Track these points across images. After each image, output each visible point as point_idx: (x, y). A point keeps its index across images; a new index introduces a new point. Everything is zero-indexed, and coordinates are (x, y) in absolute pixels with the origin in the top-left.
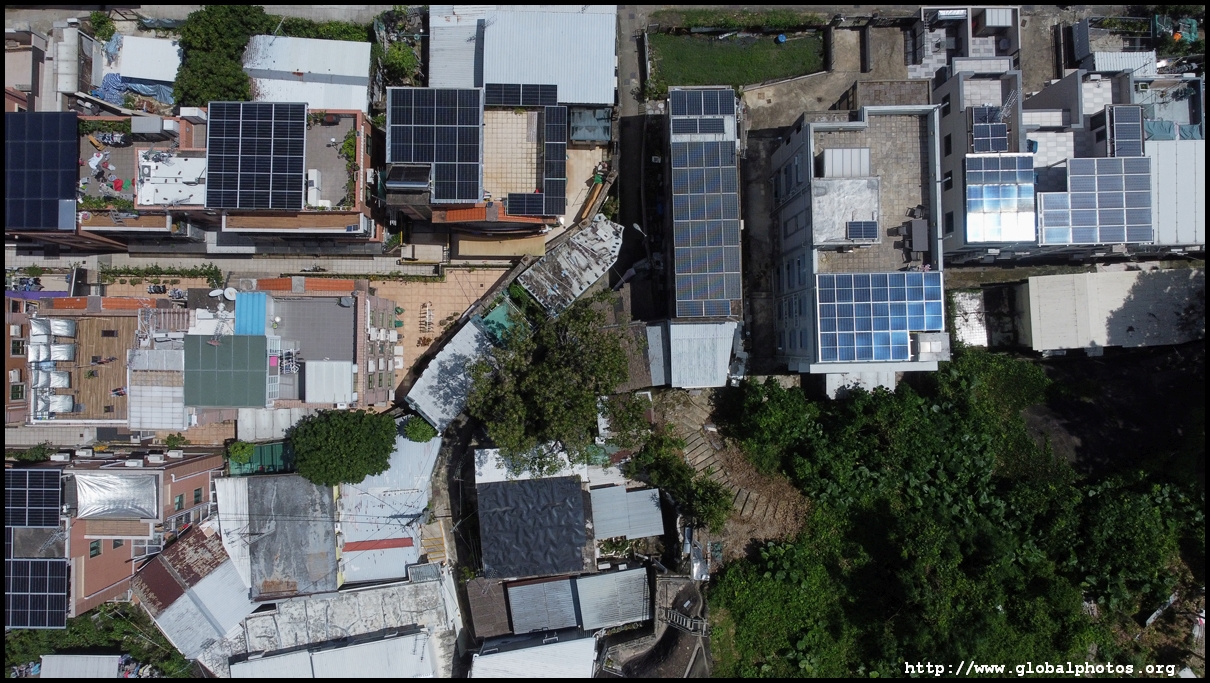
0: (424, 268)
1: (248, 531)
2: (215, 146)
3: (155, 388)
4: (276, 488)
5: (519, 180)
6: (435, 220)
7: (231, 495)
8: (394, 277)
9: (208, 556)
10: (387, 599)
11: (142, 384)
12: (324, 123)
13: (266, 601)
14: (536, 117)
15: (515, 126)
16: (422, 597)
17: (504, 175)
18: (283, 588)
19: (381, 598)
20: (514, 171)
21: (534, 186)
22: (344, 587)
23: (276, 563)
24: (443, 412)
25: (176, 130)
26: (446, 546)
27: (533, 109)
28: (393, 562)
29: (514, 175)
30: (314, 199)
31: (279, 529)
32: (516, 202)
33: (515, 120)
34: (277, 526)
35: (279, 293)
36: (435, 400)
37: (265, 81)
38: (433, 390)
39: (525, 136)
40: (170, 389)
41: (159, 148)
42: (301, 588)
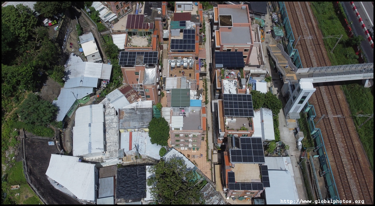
0: (211, 157)
1: (138, 108)
2: (240, 96)
3: (176, 83)
4: (149, 115)
5: (239, 177)
6: (225, 152)
7: (148, 104)
8: (208, 148)
9: (132, 100)
10: (115, 143)
11: (178, 80)
12: (249, 123)
13: (119, 113)
14: (259, 182)
15: (256, 175)
16: (114, 152)
17: (240, 172)
18: (122, 116)
19: (115, 141)
20: (242, 175)
21: (238, 182)
22: (120, 132)
23: (129, 114)
24: (168, 158)
25: (243, 88)
26: (128, 162)
27: (262, 181)
28: (125, 145)
29: (240, 175)
30: (228, 120)
31: (138, 115)
32: (232, 175)
33: (257, 175)
34: (139, 114)
35: (201, 111)
36: (172, 156)
37: (259, 113)
38: (174, 155)
39: (253, 179)
40: (176, 86)
41: (238, 84)
42: (121, 120)
